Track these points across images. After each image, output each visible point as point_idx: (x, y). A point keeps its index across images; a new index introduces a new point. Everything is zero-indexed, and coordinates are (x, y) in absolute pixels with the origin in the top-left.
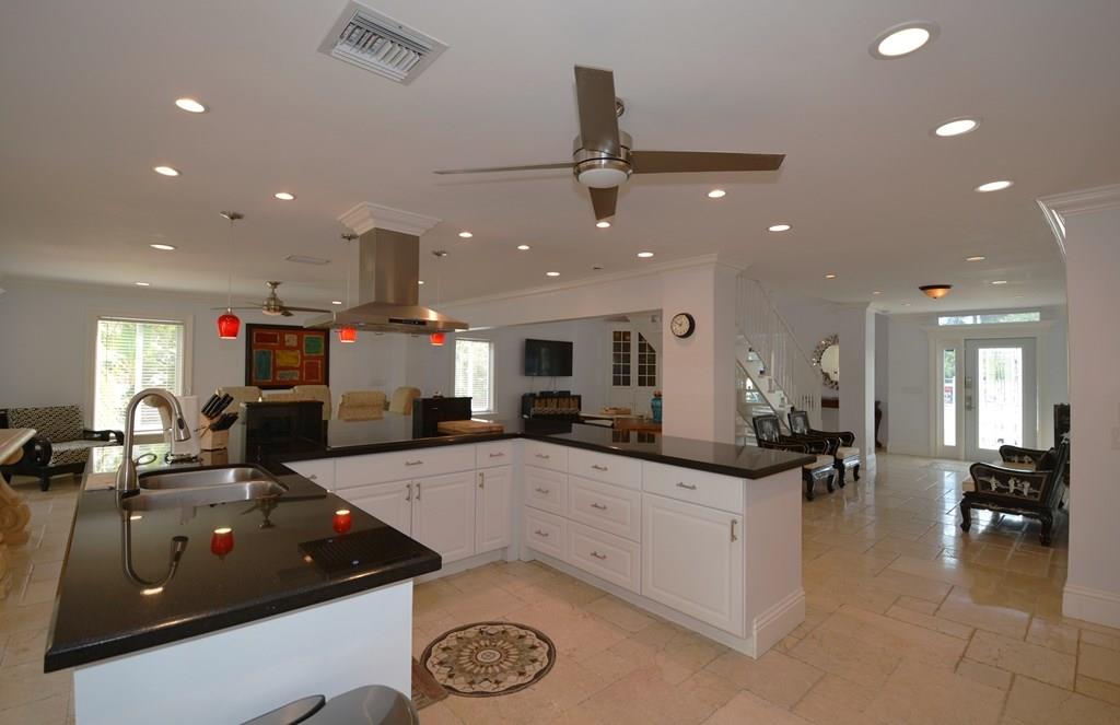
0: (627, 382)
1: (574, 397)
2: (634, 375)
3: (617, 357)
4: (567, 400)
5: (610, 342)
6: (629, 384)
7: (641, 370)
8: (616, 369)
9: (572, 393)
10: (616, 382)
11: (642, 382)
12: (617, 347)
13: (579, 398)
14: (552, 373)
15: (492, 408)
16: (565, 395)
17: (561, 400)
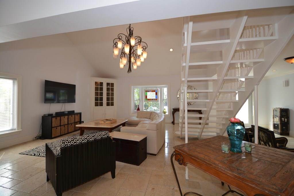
0: (101, 104)
1: (77, 114)
2: (105, 101)
3: (96, 94)
4: (73, 116)
5: (94, 86)
6: (102, 106)
7: (108, 99)
8: (96, 99)
9: (75, 112)
10: (96, 105)
11: (108, 104)
12: (96, 89)
13: (80, 114)
14: (65, 102)
15: (15, 126)
16: (72, 113)
17: (70, 116)
